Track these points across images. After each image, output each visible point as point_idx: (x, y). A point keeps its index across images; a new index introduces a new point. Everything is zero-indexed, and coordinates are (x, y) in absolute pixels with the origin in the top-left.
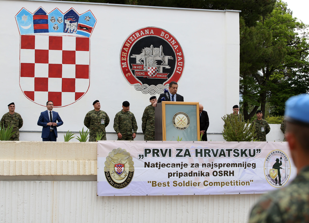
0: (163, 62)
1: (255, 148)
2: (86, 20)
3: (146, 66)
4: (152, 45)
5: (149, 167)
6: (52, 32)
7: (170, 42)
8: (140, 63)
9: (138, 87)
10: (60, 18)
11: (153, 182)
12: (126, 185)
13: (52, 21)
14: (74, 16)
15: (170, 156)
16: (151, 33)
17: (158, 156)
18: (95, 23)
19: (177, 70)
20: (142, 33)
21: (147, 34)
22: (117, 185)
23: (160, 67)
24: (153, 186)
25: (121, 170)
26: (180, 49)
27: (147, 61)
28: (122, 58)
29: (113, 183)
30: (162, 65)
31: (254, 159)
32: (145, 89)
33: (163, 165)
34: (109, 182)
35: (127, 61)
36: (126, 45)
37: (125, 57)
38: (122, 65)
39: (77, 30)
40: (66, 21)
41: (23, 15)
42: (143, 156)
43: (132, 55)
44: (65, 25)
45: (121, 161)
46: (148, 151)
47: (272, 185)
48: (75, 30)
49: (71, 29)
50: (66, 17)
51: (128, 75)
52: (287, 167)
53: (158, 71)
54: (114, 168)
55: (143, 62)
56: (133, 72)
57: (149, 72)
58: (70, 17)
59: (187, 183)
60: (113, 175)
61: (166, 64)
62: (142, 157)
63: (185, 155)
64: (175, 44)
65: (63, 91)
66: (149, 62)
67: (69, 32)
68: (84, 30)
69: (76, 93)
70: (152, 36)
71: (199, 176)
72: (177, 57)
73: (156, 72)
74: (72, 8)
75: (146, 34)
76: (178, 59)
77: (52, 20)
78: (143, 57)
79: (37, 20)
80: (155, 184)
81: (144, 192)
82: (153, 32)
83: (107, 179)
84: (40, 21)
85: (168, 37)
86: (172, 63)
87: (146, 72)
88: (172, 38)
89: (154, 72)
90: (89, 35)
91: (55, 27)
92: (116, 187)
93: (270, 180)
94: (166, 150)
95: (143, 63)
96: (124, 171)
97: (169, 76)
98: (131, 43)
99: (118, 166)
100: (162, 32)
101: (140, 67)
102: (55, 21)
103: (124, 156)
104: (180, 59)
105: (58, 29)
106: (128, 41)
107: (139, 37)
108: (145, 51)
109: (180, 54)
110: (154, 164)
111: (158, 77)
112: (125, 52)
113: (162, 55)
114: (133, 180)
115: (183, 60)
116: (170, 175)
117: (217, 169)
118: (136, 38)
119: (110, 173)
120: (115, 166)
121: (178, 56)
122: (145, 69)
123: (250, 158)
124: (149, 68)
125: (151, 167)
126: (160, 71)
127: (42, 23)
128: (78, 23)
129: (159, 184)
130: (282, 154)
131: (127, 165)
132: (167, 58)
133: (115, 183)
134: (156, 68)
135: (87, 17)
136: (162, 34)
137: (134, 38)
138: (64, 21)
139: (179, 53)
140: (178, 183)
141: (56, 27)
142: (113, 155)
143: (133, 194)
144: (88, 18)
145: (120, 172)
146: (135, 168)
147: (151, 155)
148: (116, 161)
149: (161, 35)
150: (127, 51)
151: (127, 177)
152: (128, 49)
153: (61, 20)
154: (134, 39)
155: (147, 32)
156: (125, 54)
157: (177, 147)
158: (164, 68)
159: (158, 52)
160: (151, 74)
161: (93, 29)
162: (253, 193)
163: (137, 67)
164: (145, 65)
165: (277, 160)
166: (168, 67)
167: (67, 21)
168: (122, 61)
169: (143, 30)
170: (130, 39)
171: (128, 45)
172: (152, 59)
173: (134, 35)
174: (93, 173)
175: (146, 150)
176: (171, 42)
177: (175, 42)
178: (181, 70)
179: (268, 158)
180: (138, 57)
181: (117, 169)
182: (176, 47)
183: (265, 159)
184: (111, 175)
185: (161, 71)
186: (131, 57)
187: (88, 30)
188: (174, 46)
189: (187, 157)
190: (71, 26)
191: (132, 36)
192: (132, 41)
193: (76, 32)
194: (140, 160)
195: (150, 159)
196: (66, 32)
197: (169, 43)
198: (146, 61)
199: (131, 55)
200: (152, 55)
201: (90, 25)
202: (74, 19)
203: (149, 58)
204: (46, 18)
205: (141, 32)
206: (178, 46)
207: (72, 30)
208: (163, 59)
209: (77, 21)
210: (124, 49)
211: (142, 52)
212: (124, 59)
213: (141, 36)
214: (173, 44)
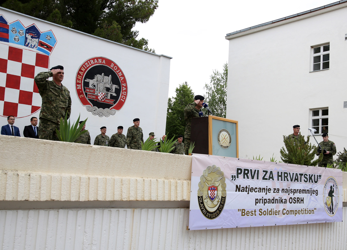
0: (111, 90)
1: (318, 173)
2: (47, 38)
3: (97, 91)
4: (103, 73)
5: (239, 191)
6: (13, 42)
7: (117, 73)
8: (92, 87)
9: (89, 108)
10: (21, 30)
11: (242, 210)
12: (218, 215)
13: (13, 32)
14: (36, 32)
15: (258, 179)
16: (103, 63)
17: (248, 178)
18: (55, 43)
19: (121, 98)
21: (100, 63)
22: (210, 214)
23: (108, 93)
24: (242, 215)
25: (215, 194)
26: (125, 81)
27: (98, 87)
28: (78, 80)
29: (205, 212)
30: (110, 92)
31: (317, 185)
32: (95, 110)
33: (252, 190)
34: (202, 210)
35: (81, 84)
36: (81, 69)
37: (80, 79)
38: (77, 87)
39: (38, 46)
40: (27, 35)
42: (235, 176)
43: (86, 79)
44: (26, 38)
45: (215, 183)
46: (239, 171)
47: (328, 213)
48: (36, 46)
49: (32, 44)
50: (27, 31)
51: (82, 97)
52: (337, 195)
53: (106, 96)
54: (208, 191)
55: (95, 87)
56: (86, 94)
57: (99, 96)
58: (32, 32)
59: (270, 211)
60: (206, 201)
61: (113, 91)
62: (234, 179)
63: (270, 178)
64: (121, 76)
65: (19, 103)
66: (99, 88)
67: (29, 47)
68: (45, 48)
69: (33, 107)
70: (104, 65)
71: (279, 203)
72: (122, 88)
73: (104, 97)
74: (34, 24)
75: (99, 62)
77: (13, 30)
78: (95, 83)
80: (244, 212)
81: (234, 223)
82: (104, 62)
83: (200, 206)
84: (0, 29)
85: (117, 69)
86: (118, 91)
87: (97, 96)
88: (119, 70)
89: (103, 97)
90: (49, 54)
91: (16, 39)
92: (208, 217)
93: (327, 208)
94: (255, 171)
95: (95, 88)
96: (217, 196)
97: (115, 103)
98: (86, 68)
99: (212, 189)
100: (112, 64)
101: (92, 91)
102: (16, 33)
103: (217, 176)
104: (124, 89)
105: (19, 41)
106: (84, 66)
107: (93, 64)
108: (97, 77)
110: (244, 188)
111: (106, 102)
112: (80, 75)
113: (110, 83)
114: (225, 207)
115: (126, 91)
116: (257, 201)
117: (292, 195)
118: (90, 65)
119: (204, 198)
120: (209, 189)
121: (123, 86)
122: (96, 93)
123: (314, 185)
124: (99, 93)
125: (241, 191)
126: (108, 97)
128: (40, 40)
129: (248, 214)
130: (334, 181)
131: (220, 188)
132: (114, 87)
133: (208, 212)
134: (105, 94)
135: (49, 36)
136: (112, 65)
137: (89, 64)
139: (124, 84)
140: (263, 211)
142: (207, 174)
143: (224, 225)
144: (49, 38)
145: (213, 197)
146: (227, 192)
147: (242, 176)
148: (209, 182)
149: (111, 66)
150: (82, 75)
151: (219, 203)
152: (83, 73)
153: (22, 33)
154: (89, 66)
155: (100, 61)
157: (263, 168)
158: (111, 95)
159: (108, 80)
160: (100, 98)
161: (53, 48)
163: (89, 91)
164: (96, 89)
165: (331, 187)
166: (114, 95)
167: (29, 36)
168: (77, 83)
169: (97, 58)
170: (85, 64)
171: (83, 69)
172: (102, 85)
173: (89, 62)
174: (186, 198)
175: (238, 169)
176: (119, 74)
177: (122, 74)
178: (124, 99)
179: (326, 185)
180: (91, 82)
181: (211, 193)
182: (122, 78)
183: (324, 186)
184: (204, 201)
185: (109, 98)
186: (85, 80)
187: (48, 48)
188: (121, 78)
189: (271, 181)
190: (33, 41)
191: (87, 62)
192: (87, 67)
193: (37, 48)
194: (232, 182)
195: (242, 181)
196: (27, 46)
197: (116, 74)
198: (97, 86)
199: (85, 79)
200: (103, 82)
201: (50, 44)
202: (35, 35)
203: (100, 84)
204: (7, 28)
205: (95, 60)
208: (111, 87)
209: (38, 38)
210: (80, 72)
211: (94, 78)
212: (79, 82)
213: (95, 64)
214: (120, 75)
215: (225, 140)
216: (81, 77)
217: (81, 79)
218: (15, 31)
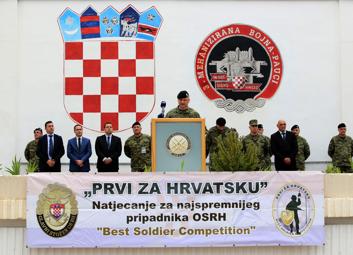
0: (253, 69)
1: (259, 180)
2: (149, 19)
3: (230, 75)
4: (238, 48)
5: (99, 208)
6: (105, 36)
7: (262, 43)
8: (222, 72)
9: (220, 103)
10: (115, 18)
11: (105, 229)
12: (66, 234)
13: (104, 23)
14: (133, 15)
15: (130, 192)
16: (236, 32)
17: (112, 192)
18: (160, 23)
19: (272, 79)
20: (224, 32)
21: (231, 34)
22: (54, 233)
23: (249, 76)
24: (104, 234)
25: (60, 212)
26: (276, 51)
27: (232, 69)
28: (198, 66)
29: (48, 230)
30: (252, 73)
31: (257, 196)
32: (229, 105)
33: (120, 206)
34: (43, 229)
35: (204, 70)
36: (202, 49)
37: (201, 64)
38: (197, 76)
39: (138, 33)
40: (122, 21)
41: (68, 17)
42: (90, 193)
43: (212, 62)
44: (122, 26)
45: (60, 201)
46: (97, 187)
47: (286, 233)
48: (135, 33)
49: (129, 32)
50: (122, 17)
51: (206, 88)
52: (309, 207)
53: (246, 81)
54: (50, 209)
55: (226, 70)
56: (213, 83)
57: (234, 83)
58: (128, 16)
59: (154, 230)
60: (48, 219)
61: (258, 71)
62: (88, 195)
63: (152, 191)
65: (119, 112)
66: (234, 71)
67: (126, 36)
68: (146, 32)
69: (137, 114)
70: (238, 35)
71: (173, 220)
72: (273, 63)
73: (243, 83)
74: (130, 5)
75: (229, 33)
76: (273, 64)
77: (105, 21)
78: (226, 64)
79: (85, 22)
80: (108, 231)
81: (92, 243)
82: (238, 31)
83: (40, 224)
84: (89, 24)
85: (260, 36)
86: (265, 70)
87: (231, 84)
88: (265, 38)
89: (241, 82)
90: (153, 39)
91: (108, 30)
92: (52, 236)
93: (282, 227)
94: (124, 185)
95: (226, 72)
96: (64, 213)
97: (262, 88)
98: (209, 46)
99: (55, 207)
100: (252, 30)
101: (222, 77)
102: (108, 23)
103: (63, 193)
104: (277, 65)
105: (112, 32)
106: (206, 43)
107: (220, 38)
108: (229, 56)
109: (277, 58)
110: (106, 204)
111: (247, 89)
112: (202, 58)
113: (251, 60)
114: (76, 226)
115: (281, 66)
116: (129, 219)
117: (200, 211)
118: (215, 39)
119: (45, 216)
120: (51, 207)
122: (228, 80)
123: (250, 196)
124: (234, 78)
125: (102, 208)
126: (249, 82)
127: (91, 26)
128: (139, 24)
129: (114, 232)
130: (301, 188)
131: (68, 206)
132: (258, 64)
133: (51, 230)
134: (244, 78)
135: (151, 15)
136: (251, 32)
137: (214, 40)
138: (120, 21)
139: (275, 57)
140: (141, 230)
141: (110, 30)
142: (48, 192)
143: (77, 245)
144: (151, 17)
145: (58, 215)
146: (79, 210)
147: (101, 192)
148: (52, 201)
149: (250, 34)
150: (204, 57)
151: (67, 222)
152: (205, 54)
153: (116, 21)
154: (213, 41)
155: (231, 30)
156: (202, 61)
157: (139, 181)
158: (254, 78)
159: (247, 56)
160: (237, 85)
161: (158, 30)
162: (254, 245)
163: (217, 77)
164: (228, 74)
165: (294, 198)
166: (260, 76)
167: (124, 22)
168: (197, 71)
169: (226, 28)
170: (208, 41)
171: (205, 49)
172: (238, 65)
173: (213, 36)
174: (20, 216)
175: (94, 185)
176: (264, 43)
177: (270, 43)
178: (278, 79)
179: (279, 195)
180: (219, 64)
181: (54, 211)
182: (271, 49)
183: (274, 196)
184: (45, 219)
185: (251, 82)
186: (210, 64)
187: (151, 32)
188: (269, 48)
189: (155, 195)
190: (130, 28)
191: (210, 36)
192: (211, 43)
193: (136, 36)
194: (86, 199)
195: (101, 197)
196: (123, 36)
197: (260, 44)
198: (230, 69)
199: (209, 61)
200: (239, 60)
201: (154, 26)
202: (133, 19)
203: (234, 65)
204: (97, 20)
205: (222, 31)
206: (273, 48)
207: (131, 32)
208: (254, 65)
209: (137, 21)
210: (200, 54)
211: (224, 58)
212: (200, 68)
213: (223, 37)
214: (267, 45)
215: (178, 146)
216: (203, 60)
217: (203, 63)
218: (107, 21)
